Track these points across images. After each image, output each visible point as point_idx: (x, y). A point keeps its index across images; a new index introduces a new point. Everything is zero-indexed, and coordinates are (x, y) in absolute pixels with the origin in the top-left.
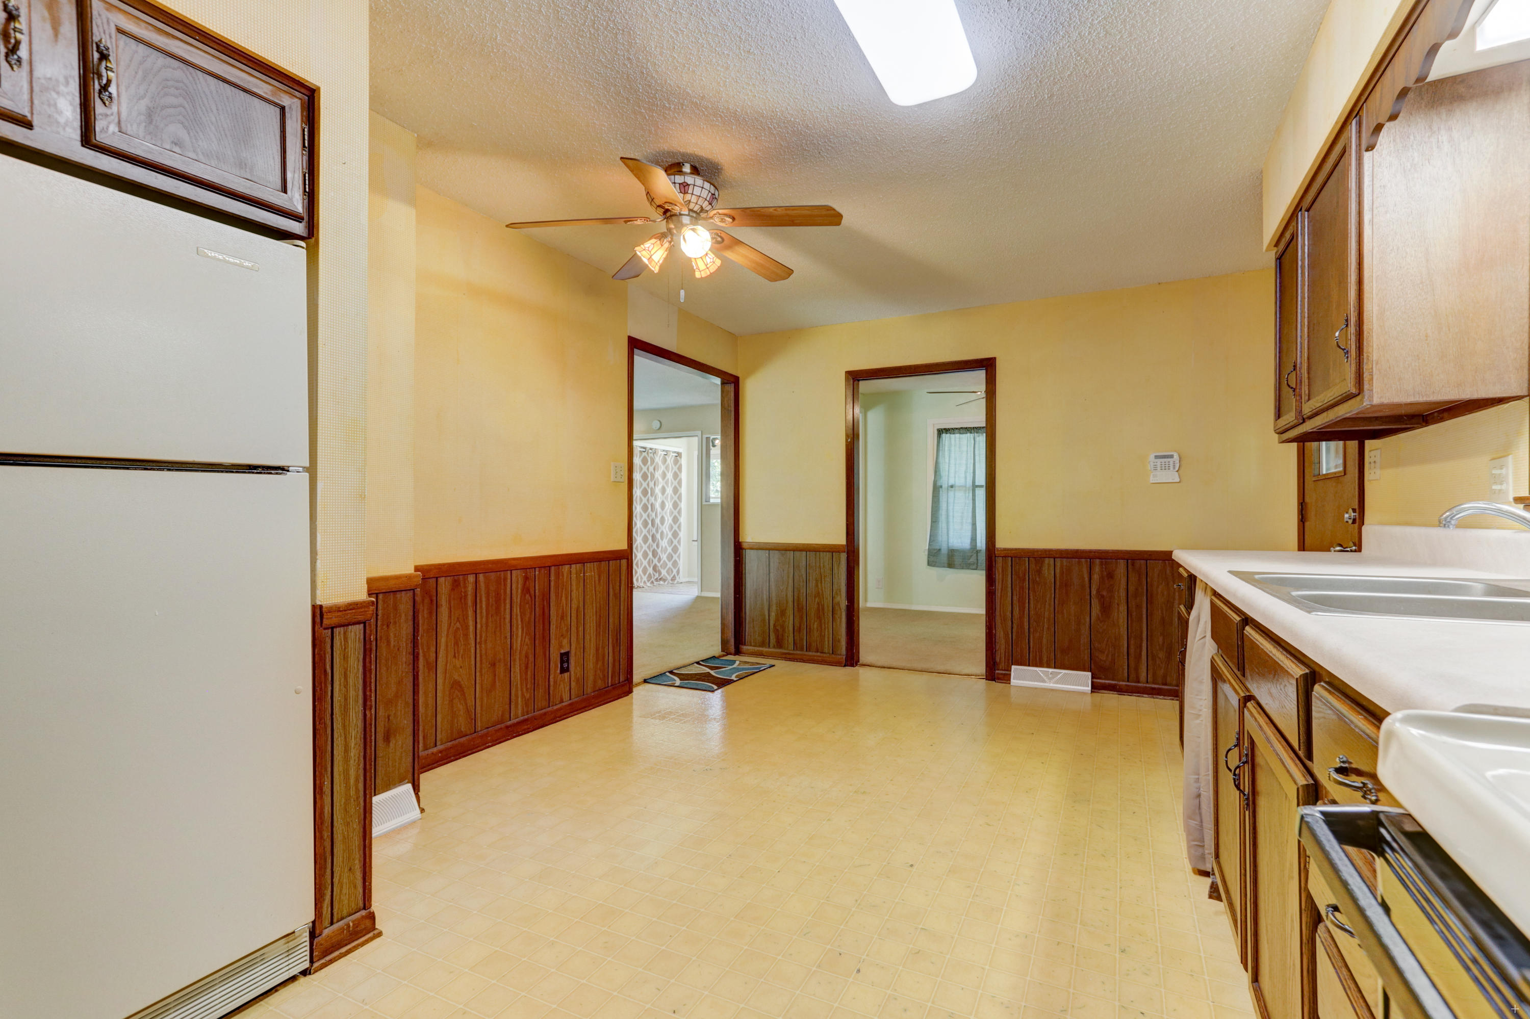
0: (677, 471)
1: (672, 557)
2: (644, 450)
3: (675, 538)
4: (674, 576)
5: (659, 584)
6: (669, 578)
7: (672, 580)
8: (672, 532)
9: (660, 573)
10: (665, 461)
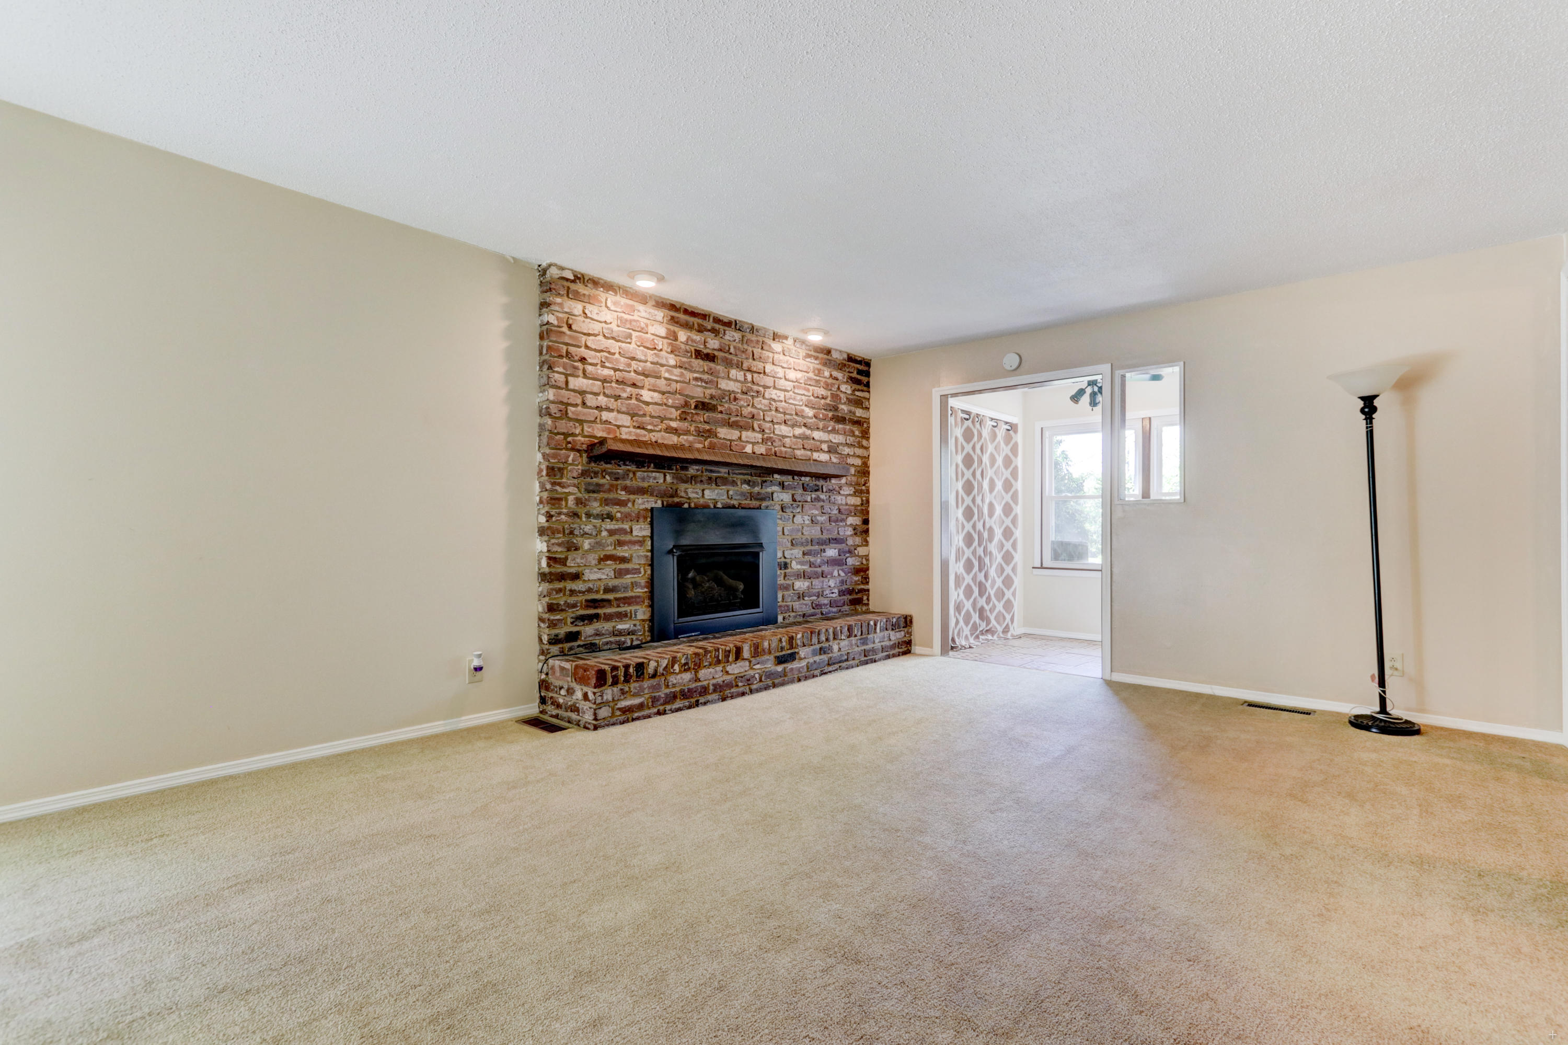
0: (1010, 454)
1: (1003, 594)
2: (967, 417)
3: (1008, 563)
4: (1008, 625)
5: (987, 640)
6: (1000, 629)
7: (1003, 632)
8: (1002, 553)
9: (988, 622)
10: (994, 436)
